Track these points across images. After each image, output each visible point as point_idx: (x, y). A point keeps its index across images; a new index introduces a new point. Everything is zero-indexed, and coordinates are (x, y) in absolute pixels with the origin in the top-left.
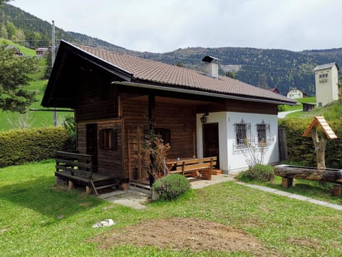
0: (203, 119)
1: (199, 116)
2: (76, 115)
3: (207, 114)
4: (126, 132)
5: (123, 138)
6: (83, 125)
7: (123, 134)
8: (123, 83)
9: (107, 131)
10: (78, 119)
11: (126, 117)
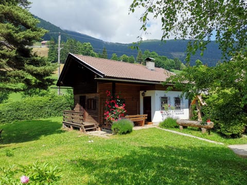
0: (143, 94)
1: (141, 92)
2: (74, 90)
3: (145, 92)
4: (101, 101)
5: (99, 104)
6: (78, 96)
7: (99, 102)
8: (99, 78)
9: (91, 99)
10: (75, 93)
11: (101, 93)
